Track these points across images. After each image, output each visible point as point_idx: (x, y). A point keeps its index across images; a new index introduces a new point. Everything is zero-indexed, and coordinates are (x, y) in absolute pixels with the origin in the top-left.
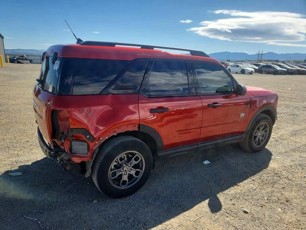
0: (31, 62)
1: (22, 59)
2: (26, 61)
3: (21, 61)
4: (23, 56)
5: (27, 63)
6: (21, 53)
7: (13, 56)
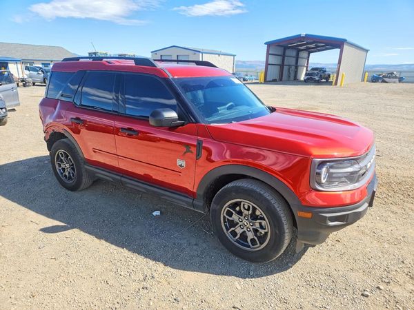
0: (400, 81)
1: (389, 78)
2: (394, 80)
3: (387, 79)
4: (392, 73)
5: (394, 82)
6: (391, 69)
7: (378, 74)
